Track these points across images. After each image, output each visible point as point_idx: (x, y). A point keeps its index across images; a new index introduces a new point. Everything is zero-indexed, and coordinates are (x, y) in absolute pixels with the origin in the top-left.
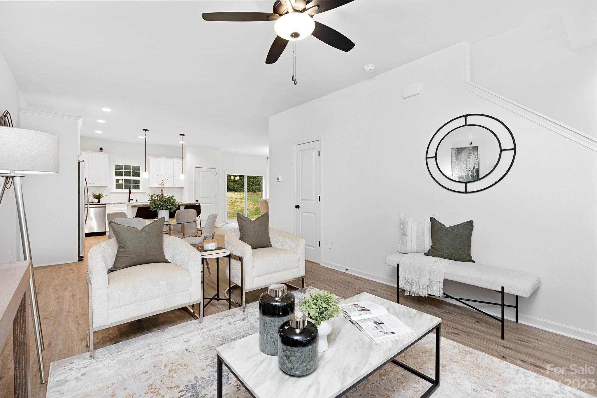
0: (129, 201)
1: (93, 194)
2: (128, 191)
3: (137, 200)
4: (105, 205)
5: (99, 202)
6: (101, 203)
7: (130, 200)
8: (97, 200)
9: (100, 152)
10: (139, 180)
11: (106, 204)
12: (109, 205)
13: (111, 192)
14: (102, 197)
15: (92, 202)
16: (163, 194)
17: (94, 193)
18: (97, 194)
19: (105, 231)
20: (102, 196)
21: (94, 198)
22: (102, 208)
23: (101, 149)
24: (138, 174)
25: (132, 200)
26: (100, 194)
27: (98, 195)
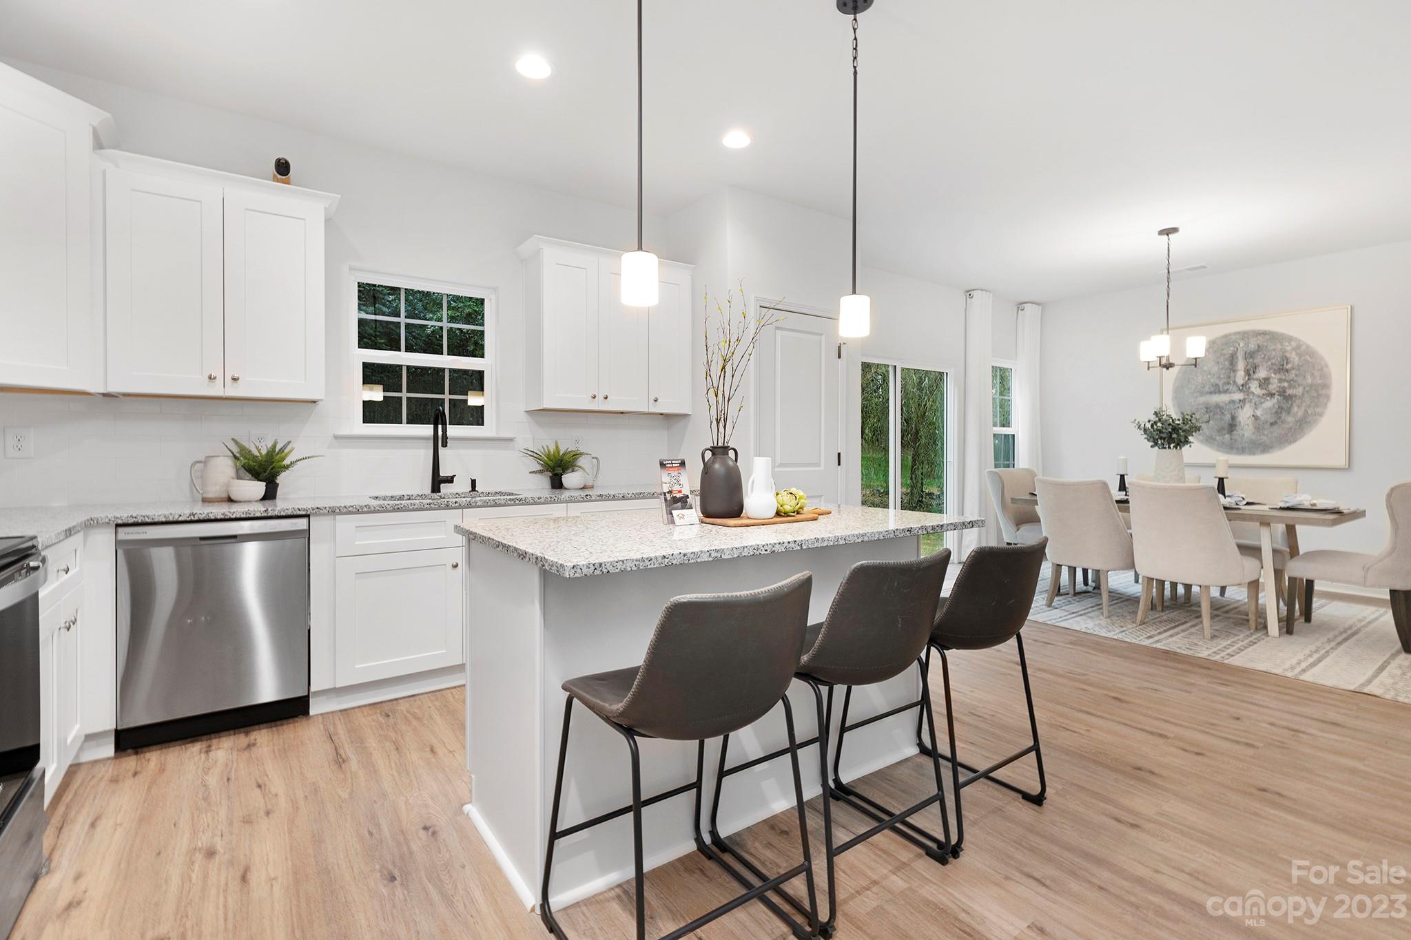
0: (436, 488)
1: (235, 450)
2: (427, 430)
3: (474, 482)
4: (301, 524)
5: (270, 495)
6: (282, 504)
7: (438, 481)
8: (259, 488)
9: (275, 179)
10: (481, 374)
11: (308, 516)
12: (330, 518)
13: (336, 437)
14: (287, 467)
15: (230, 500)
16: (725, 449)
17: (246, 444)
18: (260, 447)
19: (301, 693)
20: (286, 462)
21: (243, 472)
22: (288, 543)
23: (283, 168)
24: (470, 344)
25: (450, 480)
26: (274, 446)
27: (264, 452)
